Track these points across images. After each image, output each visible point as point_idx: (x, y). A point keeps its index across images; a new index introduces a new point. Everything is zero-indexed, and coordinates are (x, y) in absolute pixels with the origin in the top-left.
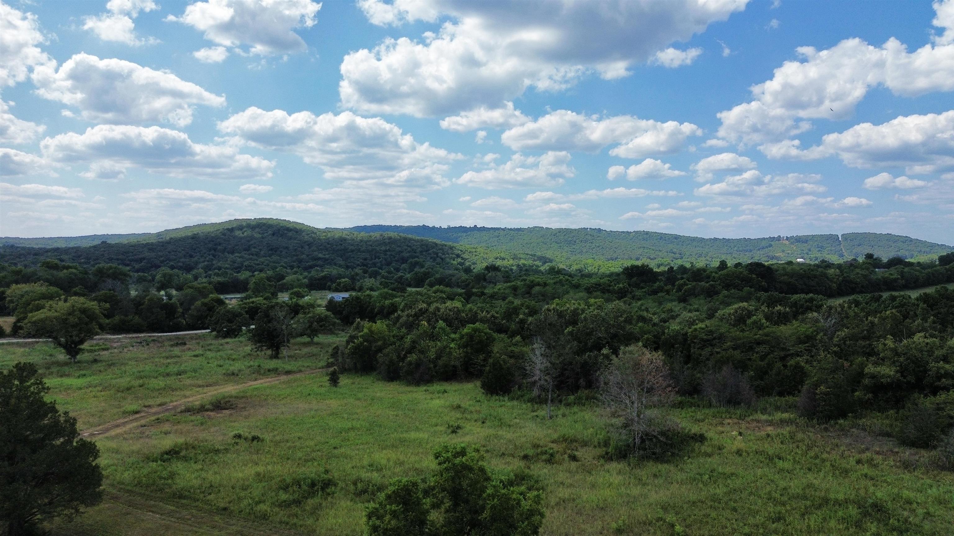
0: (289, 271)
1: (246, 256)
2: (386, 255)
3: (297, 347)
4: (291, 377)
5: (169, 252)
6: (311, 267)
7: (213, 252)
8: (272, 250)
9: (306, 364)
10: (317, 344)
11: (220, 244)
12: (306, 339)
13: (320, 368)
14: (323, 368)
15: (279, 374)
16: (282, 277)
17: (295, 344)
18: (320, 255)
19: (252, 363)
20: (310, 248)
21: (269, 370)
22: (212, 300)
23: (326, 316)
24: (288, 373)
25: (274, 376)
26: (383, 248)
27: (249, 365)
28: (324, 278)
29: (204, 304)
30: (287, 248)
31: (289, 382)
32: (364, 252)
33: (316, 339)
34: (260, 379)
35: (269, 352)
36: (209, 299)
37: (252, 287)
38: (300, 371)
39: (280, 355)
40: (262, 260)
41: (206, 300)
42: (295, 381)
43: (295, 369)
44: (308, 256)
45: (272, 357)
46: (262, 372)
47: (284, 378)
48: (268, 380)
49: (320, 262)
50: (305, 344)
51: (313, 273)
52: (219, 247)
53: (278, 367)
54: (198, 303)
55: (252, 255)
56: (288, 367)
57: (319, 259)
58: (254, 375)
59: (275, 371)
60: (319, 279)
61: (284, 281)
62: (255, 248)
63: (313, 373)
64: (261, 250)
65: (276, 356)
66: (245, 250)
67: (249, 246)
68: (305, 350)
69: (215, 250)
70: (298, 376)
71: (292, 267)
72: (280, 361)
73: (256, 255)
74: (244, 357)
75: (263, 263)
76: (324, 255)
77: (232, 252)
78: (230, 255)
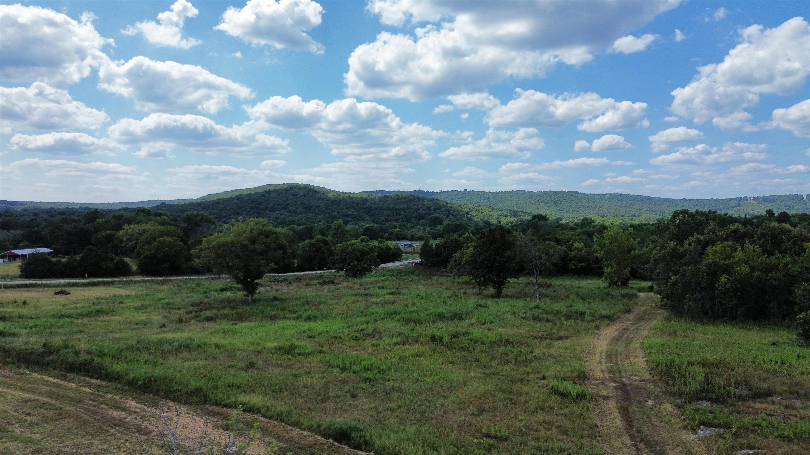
1: (286, 213)
2: (405, 212)
5: (220, 210)
7: (256, 210)
8: (306, 208)
11: (261, 204)
18: (349, 212)
20: (338, 206)
26: (402, 206)
32: (385, 209)
44: (338, 213)
52: (261, 206)
55: (291, 212)
62: (291, 206)
64: (297, 208)
66: (283, 208)
67: (287, 205)
69: (258, 208)
73: (294, 212)
75: (301, 219)
76: (352, 212)
77: (273, 210)
78: (272, 213)
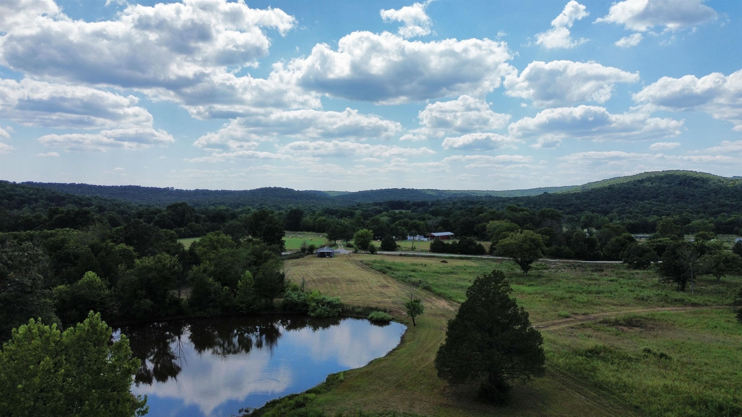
0: (695, 216)
1: (654, 202)
3: (703, 283)
4: (696, 309)
5: (591, 200)
6: (717, 213)
7: (625, 199)
8: (678, 197)
9: (712, 300)
10: (724, 283)
11: (632, 193)
12: (712, 277)
13: (726, 305)
14: (730, 305)
15: (685, 305)
16: (689, 221)
17: (701, 281)
18: (727, 202)
19: (659, 292)
20: (716, 196)
21: (676, 300)
22: (625, 237)
23: (734, 258)
24: (694, 305)
25: (681, 305)
27: (657, 293)
28: (731, 223)
29: (617, 240)
30: (693, 195)
31: (695, 313)
33: (722, 278)
34: (668, 307)
35: (676, 285)
36: (622, 237)
37: (660, 229)
38: (706, 305)
39: (686, 289)
40: (669, 206)
41: (620, 238)
42: (701, 313)
43: (701, 302)
44: (714, 202)
45: (678, 290)
46: (670, 301)
47: (690, 309)
48: (675, 308)
49: (726, 208)
50: (711, 282)
51: (719, 218)
52: (631, 196)
53: (684, 298)
54: (613, 239)
55: (660, 201)
56: (694, 300)
57: (727, 205)
58: (661, 303)
59: (681, 302)
60: (725, 224)
61: (691, 224)
62: (662, 196)
63: (719, 309)
64: (668, 198)
65: (682, 289)
66: (653, 197)
67: (657, 194)
68: (711, 287)
70: (704, 309)
71: (698, 213)
72: (686, 294)
73: (664, 202)
74: (653, 286)
75: (670, 208)
76: (731, 202)
77: (642, 199)
78: (640, 202)
